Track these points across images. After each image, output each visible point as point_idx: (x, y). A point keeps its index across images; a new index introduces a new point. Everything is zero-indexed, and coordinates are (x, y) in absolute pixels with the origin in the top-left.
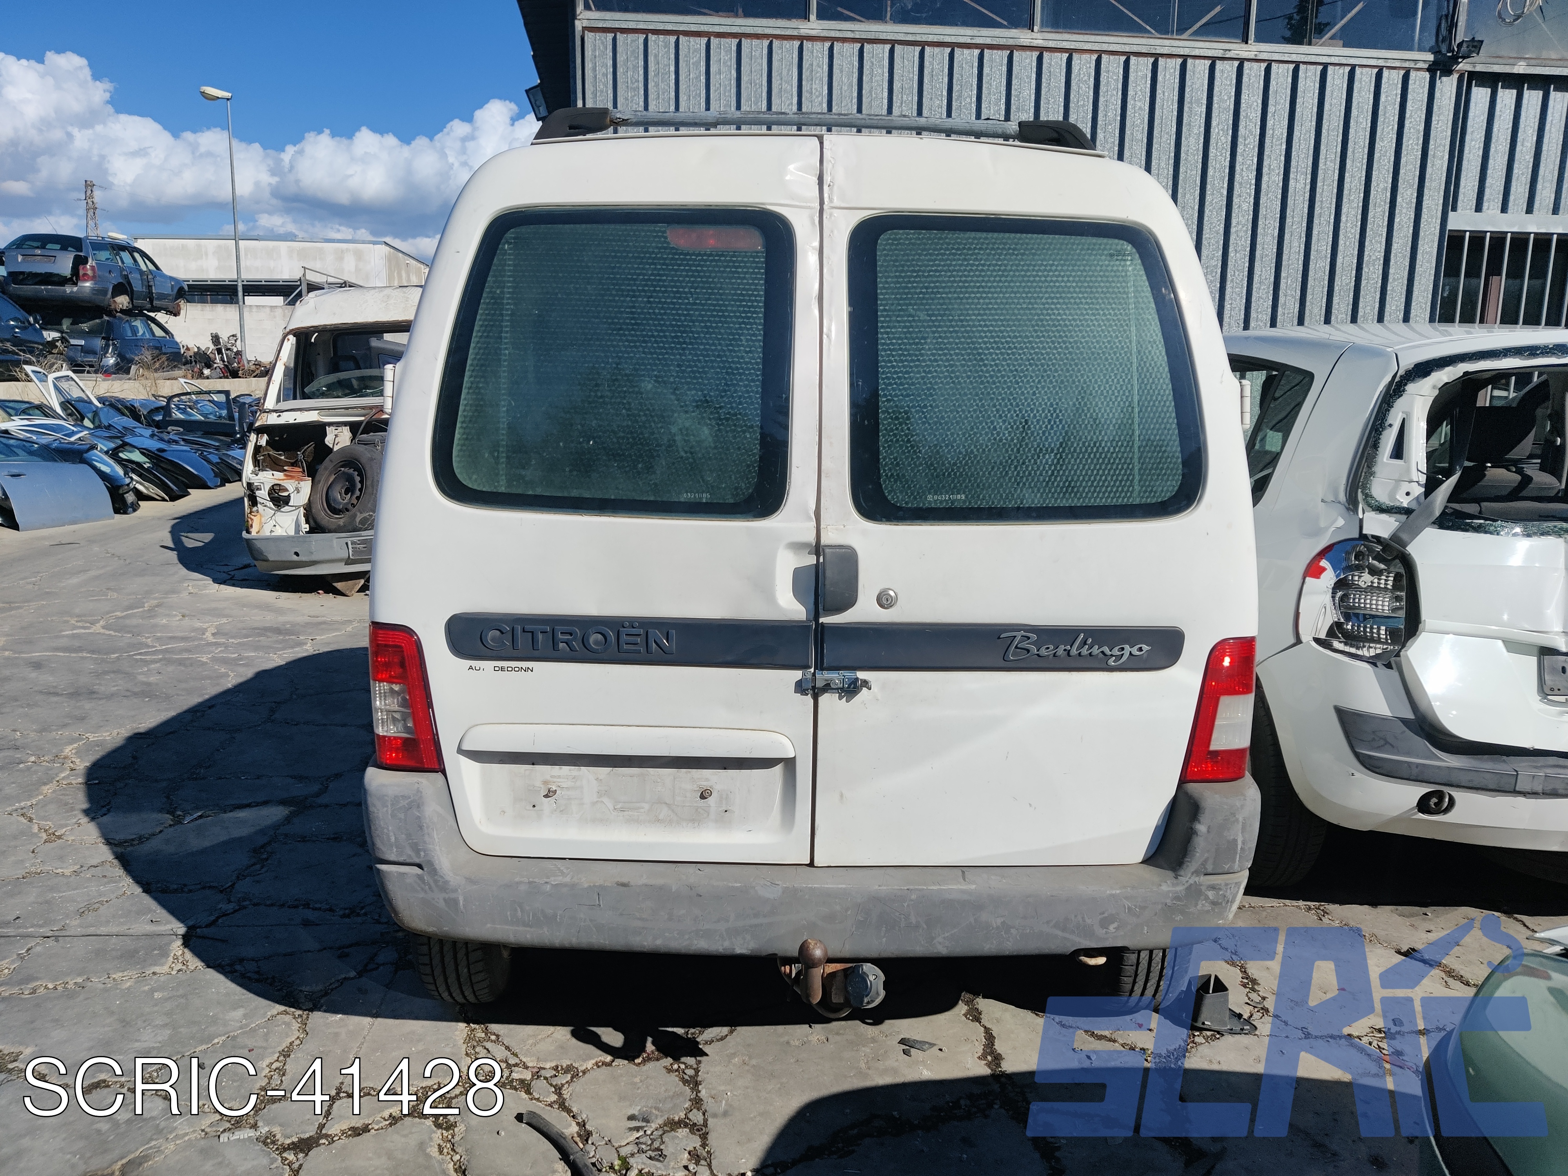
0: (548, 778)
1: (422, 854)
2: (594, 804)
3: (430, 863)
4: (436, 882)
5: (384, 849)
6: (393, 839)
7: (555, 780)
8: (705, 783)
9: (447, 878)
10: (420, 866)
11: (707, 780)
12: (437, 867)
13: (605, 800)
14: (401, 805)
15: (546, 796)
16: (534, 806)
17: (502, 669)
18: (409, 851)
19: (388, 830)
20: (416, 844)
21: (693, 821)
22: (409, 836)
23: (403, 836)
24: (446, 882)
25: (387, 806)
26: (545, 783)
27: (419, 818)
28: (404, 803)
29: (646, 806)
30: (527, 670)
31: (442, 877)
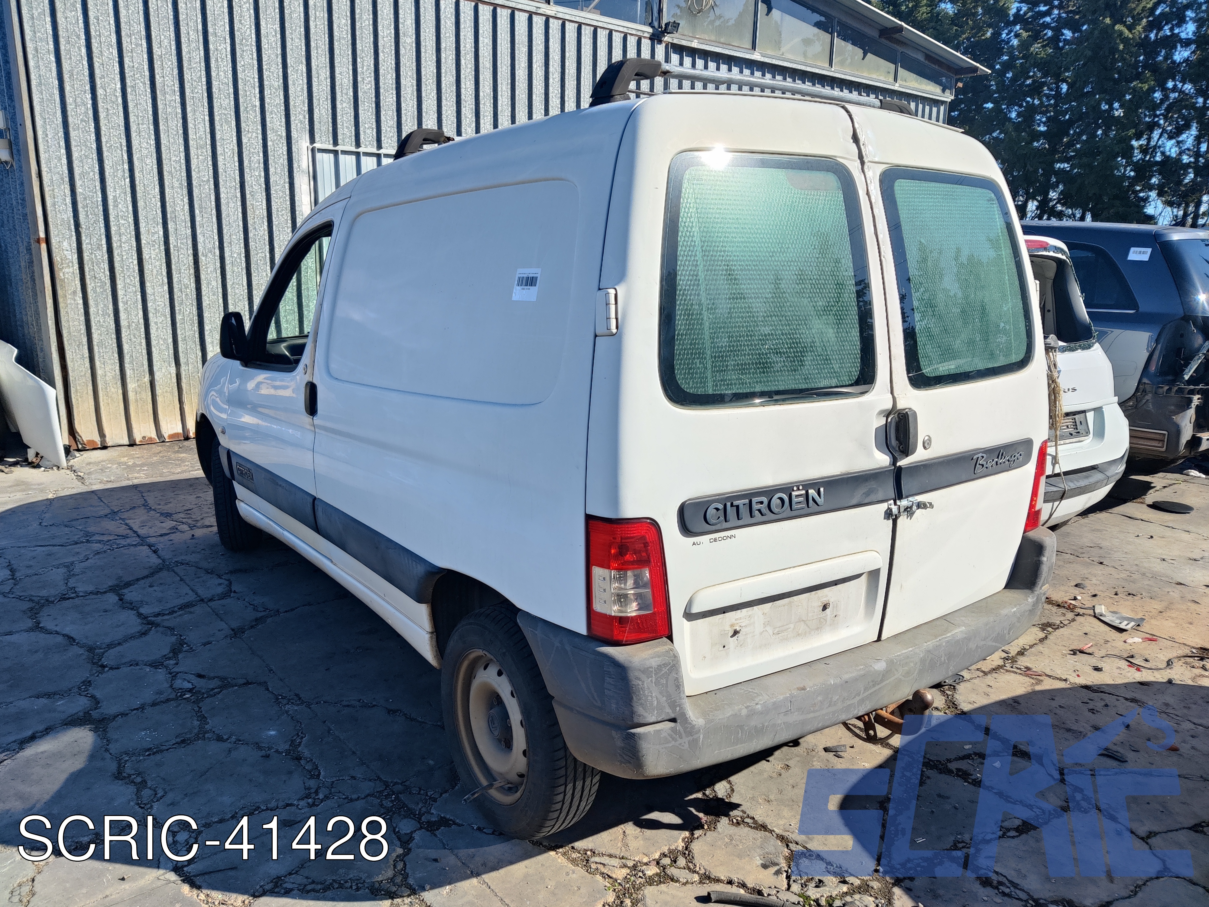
0: (733, 621)
1: (678, 709)
2: (761, 633)
3: (683, 715)
4: (685, 729)
5: (645, 714)
6: (655, 703)
7: (738, 622)
8: (825, 599)
9: (694, 723)
10: (673, 720)
11: (827, 596)
12: (688, 716)
13: (768, 628)
14: (663, 672)
15: (732, 637)
16: (724, 647)
17: (715, 540)
18: (668, 710)
19: (651, 696)
20: (675, 701)
21: (817, 629)
22: (669, 696)
23: (665, 698)
24: (693, 727)
25: (652, 677)
26: (732, 626)
27: (677, 679)
28: (665, 670)
29: (792, 626)
30: (731, 537)
31: (690, 724)
